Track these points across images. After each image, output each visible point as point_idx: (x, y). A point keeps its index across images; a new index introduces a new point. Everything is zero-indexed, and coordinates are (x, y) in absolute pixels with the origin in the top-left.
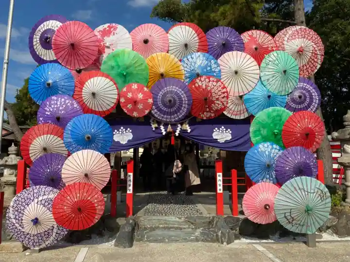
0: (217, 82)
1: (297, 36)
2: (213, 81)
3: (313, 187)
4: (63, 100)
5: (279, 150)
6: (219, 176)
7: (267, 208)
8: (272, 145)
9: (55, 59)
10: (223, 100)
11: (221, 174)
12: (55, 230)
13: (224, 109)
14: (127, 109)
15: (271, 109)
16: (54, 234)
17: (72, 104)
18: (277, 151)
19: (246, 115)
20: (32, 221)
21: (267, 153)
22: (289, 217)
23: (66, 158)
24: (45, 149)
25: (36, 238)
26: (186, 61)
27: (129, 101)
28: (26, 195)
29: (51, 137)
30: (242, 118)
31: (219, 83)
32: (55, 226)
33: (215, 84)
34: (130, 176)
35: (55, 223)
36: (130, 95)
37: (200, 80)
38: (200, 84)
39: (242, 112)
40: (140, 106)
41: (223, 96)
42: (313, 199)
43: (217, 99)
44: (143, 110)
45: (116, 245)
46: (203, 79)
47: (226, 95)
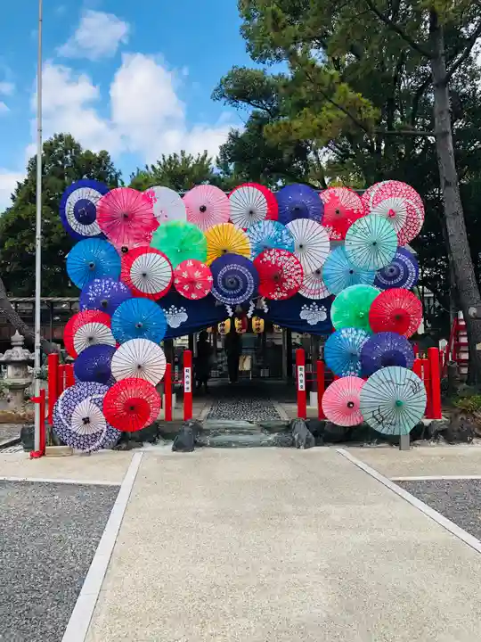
0: (289, 256)
1: (382, 197)
2: (285, 255)
3: (403, 378)
4: (107, 282)
5: (366, 336)
6: (301, 369)
7: (351, 405)
8: (357, 330)
9: (99, 232)
10: (297, 278)
11: (303, 367)
12: (103, 435)
13: (299, 288)
14: (184, 291)
15: (355, 286)
16: (102, 439)
17: (119, 286)
18: (363, 337)
19: (327, 294)
20: (83, 419)
21: (350, 340)
22: (378, 416)
23: (115, 349)
24: (91, 338)
26: (253, 231)
27: (184, 281)
28: (79, 390)
29: (97, 325)
30: (322, 297)
31: (292, 258)
32: (105, 430)
33: (286, 258)
34: (187, 371)
36: (185, 275)
37: (269, 254)
38: (269, 258)
39: (321, 290)
40: (199, 286)
41: (296, 272)
42: (404, 393)
43: (290, 277)
44: (202, 291)
45: (174, 450)
46: (272, 253)
47: (300, 271)
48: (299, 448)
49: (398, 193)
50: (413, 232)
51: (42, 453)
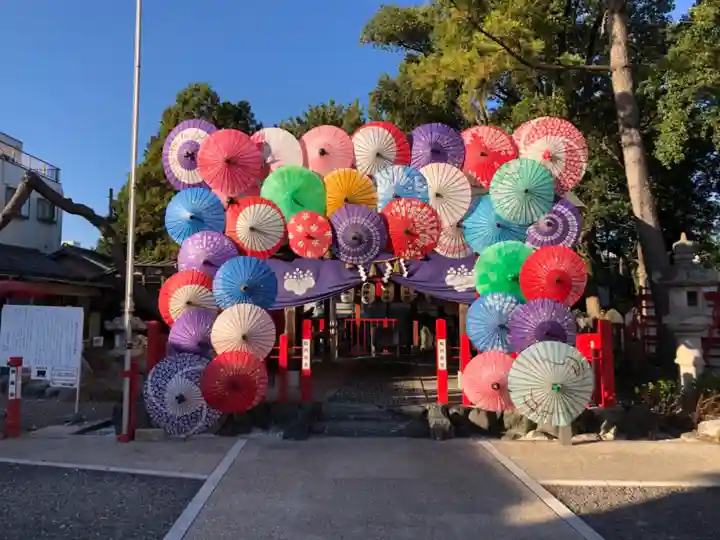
0: (422, 206)
1: (536, 136)
2: (417, 206)
3: (562, 356)
5: (516, 304)
6: (441, 343)
9: (200, 180)
10: (431, 232)
11: (444, 341)
12: (204, 413)
13: (435, 245)
14: (298, 248)
15: (503, 243)
16: (204, 418)
17: (222, 242)
18: (512, 305)
19: (469, 252)
20: (177, 398)
21: (497, 308)
24: (189, 303)
25: (180, 422)
27: (299, 236)
28: (167, 365)
29: (196, 287)
30: (462, 256)
31: (425, 209)
32: (205, 407)
33: (419, 209)
34: (306, 344)
35: (204, 402)
36: (300, 229)
37: (398, 205)
38: (398, 209)
40: (316, 243)
41: (431, 226)
43: (424, 231)
44: (320, 248)
45: (285, 437)
46: (401, 203)
47: (435, 224)
48: (435, 439)
49: (555, 132)
50: (575, 177)
51: (131, 437)
